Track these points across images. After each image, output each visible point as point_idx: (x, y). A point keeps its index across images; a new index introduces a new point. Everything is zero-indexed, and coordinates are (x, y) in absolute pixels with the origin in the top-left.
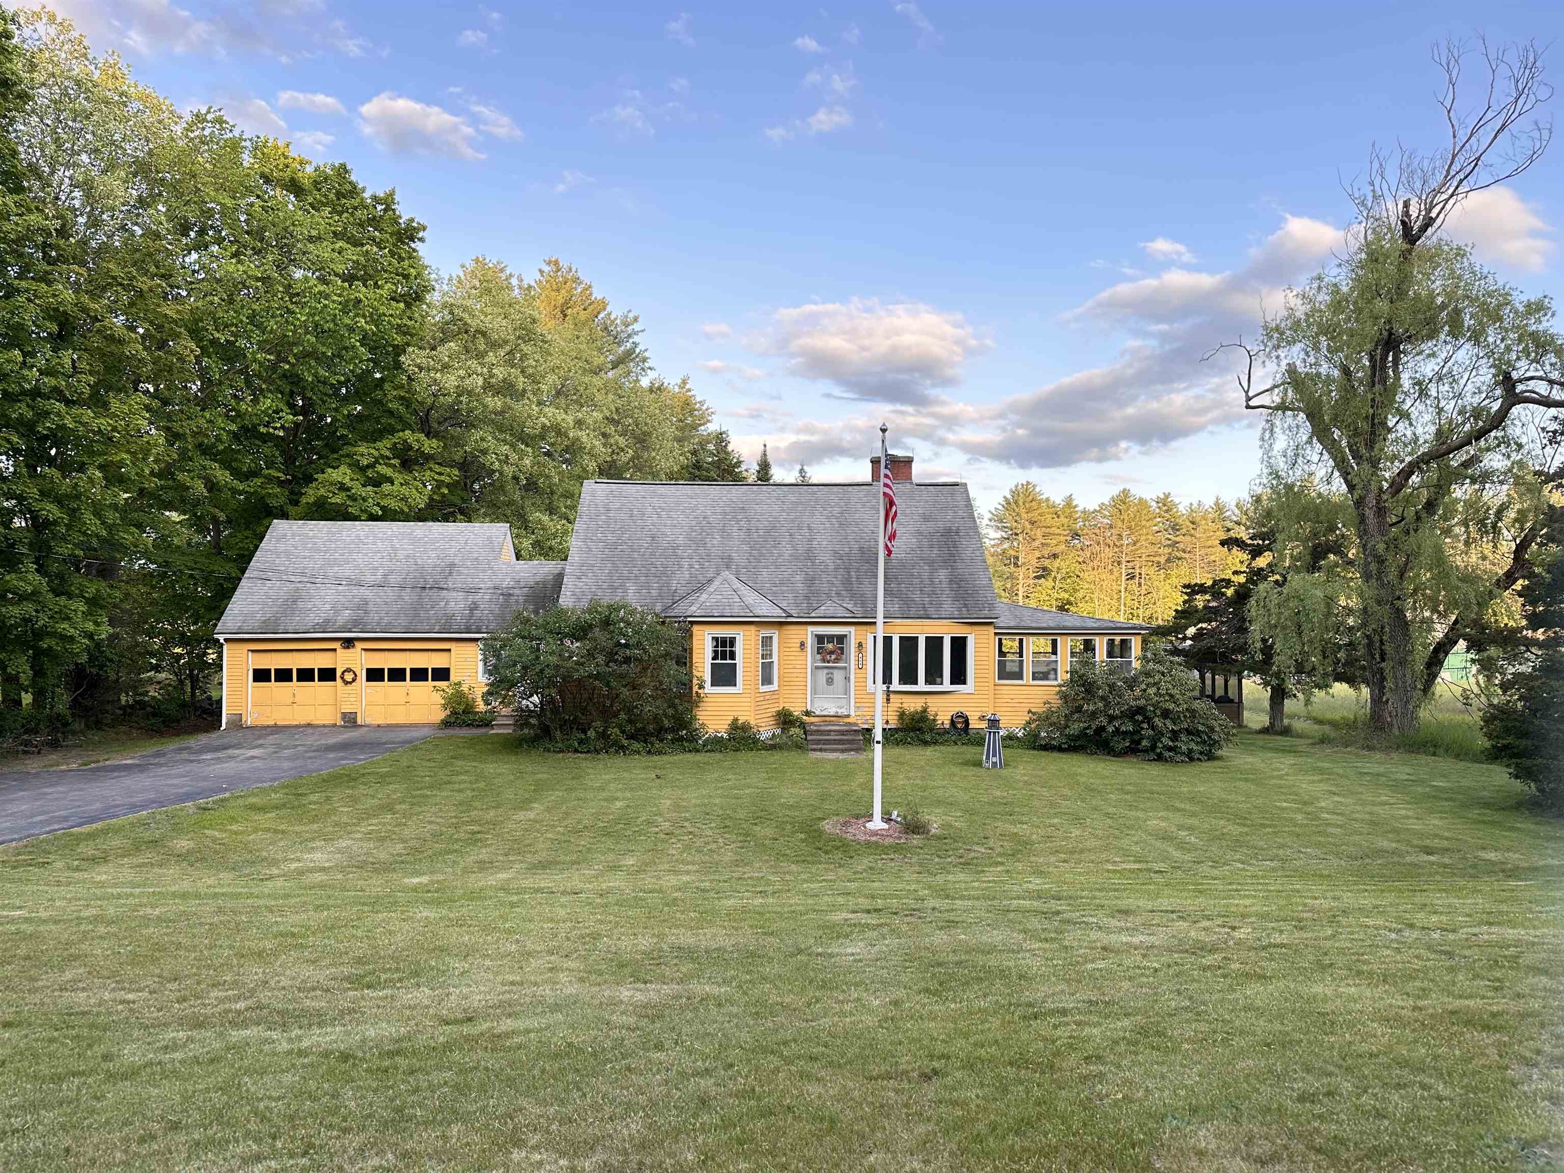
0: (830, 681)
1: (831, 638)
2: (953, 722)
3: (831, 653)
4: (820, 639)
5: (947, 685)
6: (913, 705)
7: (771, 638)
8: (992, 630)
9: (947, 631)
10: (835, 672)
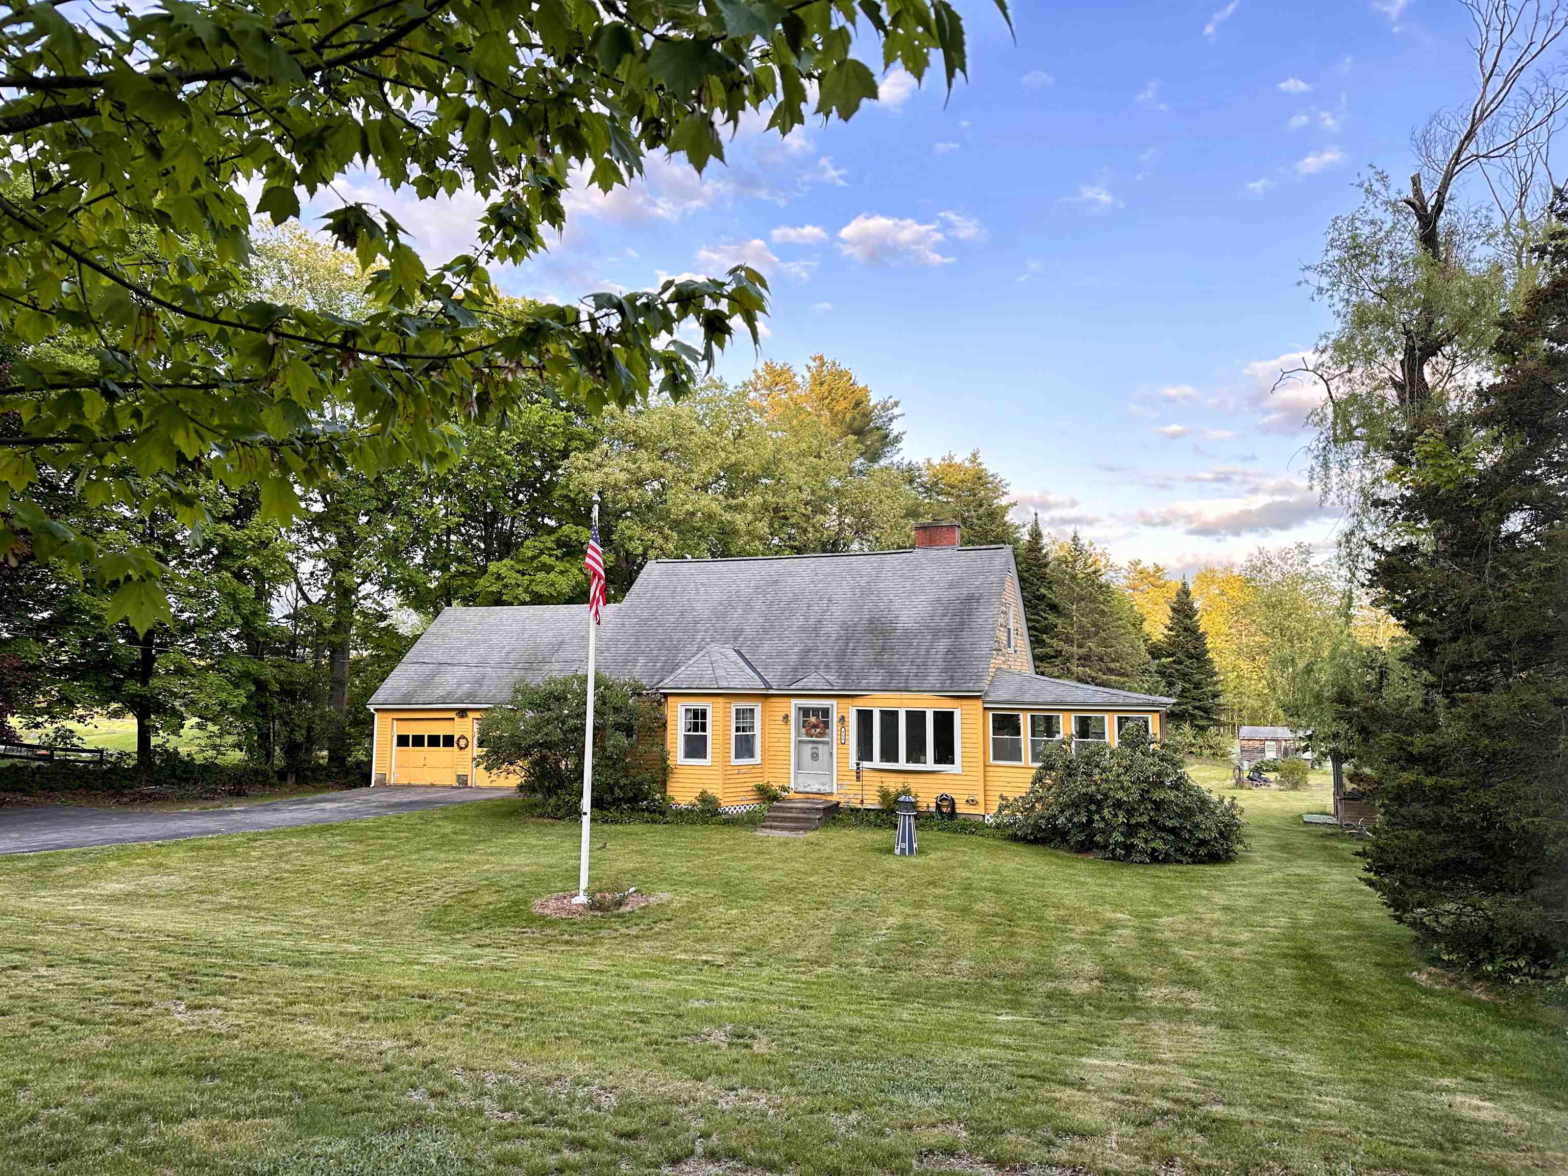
0: (815, 756)
1: (815, 711)
2: (938, 807)
3: (815, 726)
4: (806, 712)
5: (930, 763)
6: (894, 784)
7: (752, 710)
8: (979, 704)
9: (930, 705)
10: (820, 746)
